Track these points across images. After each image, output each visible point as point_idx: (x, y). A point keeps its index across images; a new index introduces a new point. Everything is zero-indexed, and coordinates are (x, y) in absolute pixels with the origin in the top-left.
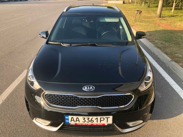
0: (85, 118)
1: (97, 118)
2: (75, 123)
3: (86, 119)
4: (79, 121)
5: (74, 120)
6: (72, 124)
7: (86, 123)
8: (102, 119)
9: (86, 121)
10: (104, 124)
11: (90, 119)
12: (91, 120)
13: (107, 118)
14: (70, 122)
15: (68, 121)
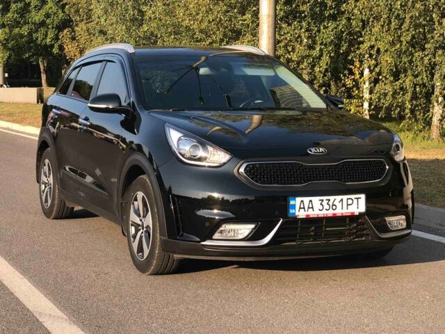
0: (323, 200)
1: (342, 200)
2: (306, 213)
3: (325, 203)
4: (312, 208)
5: (304, 208)
6: (300, 217)
7: (324, 212)
8: (350, 202)
9: (325, 208)
10: (354, 213)
11: (331, 203)
12: (333, 205)
13: (357, 199)
14: (297, 213)
15: (294, 211)
